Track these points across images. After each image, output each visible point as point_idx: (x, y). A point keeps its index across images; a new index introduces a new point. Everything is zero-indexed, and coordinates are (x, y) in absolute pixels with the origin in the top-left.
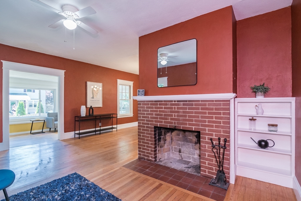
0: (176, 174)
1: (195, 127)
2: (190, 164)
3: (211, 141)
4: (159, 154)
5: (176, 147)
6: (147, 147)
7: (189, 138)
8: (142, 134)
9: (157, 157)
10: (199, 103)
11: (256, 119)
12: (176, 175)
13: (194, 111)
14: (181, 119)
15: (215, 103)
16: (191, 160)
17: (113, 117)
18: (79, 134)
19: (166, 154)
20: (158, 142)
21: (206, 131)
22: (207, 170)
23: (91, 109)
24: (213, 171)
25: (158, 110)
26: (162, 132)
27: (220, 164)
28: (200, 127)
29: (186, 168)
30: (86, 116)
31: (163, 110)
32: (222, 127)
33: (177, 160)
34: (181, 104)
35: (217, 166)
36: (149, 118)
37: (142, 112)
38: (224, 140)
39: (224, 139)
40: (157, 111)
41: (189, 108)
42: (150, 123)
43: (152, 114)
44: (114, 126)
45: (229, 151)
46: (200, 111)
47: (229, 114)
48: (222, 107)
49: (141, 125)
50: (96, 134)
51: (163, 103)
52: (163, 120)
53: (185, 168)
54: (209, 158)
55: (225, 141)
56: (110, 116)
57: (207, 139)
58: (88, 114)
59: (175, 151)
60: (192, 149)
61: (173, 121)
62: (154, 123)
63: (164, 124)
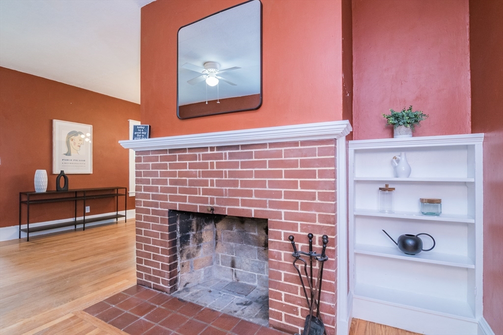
0: (210, 325)
1: (256, 209)
2: (253, 294)
3: (291, 242)
4: (185, 274)
5: (226, 254)
6: (155, 257)
7: (252, 233)
8: (143, 229)
9: (179, 280)
10: (265, 150)
11: (394, 189)
12: (210, 328)
13: (254, 170)
14: (226, 190)
15: (302, 147)
16: (256, 284)
17: (118, 195)
18: (29, 231)
19: (203, 272)
20: (181, 246)
21: (281, 219)
22: (283, 313)
23: (62, 177)
24: (298, 315)
25: (177, 170)
26: (191, 222)
27: (313, 300)
28: (268, 209)
29: (241, 304)
30: (49, 192)
31: (188, 170)
32: (318, 207)
33: (227, 284)
34: (225, 154)
35: (306, 303)
36: (157, 191)
37: (143, 178)
38: (321, 240)
39: (323, 238)
40: (174, 174)
41: (244, 165)
42: (159, 201)
43: (165, 182)
44: (120, 213)
45: (334, 265)
46: (268, 169)
47: (334, 174)
48: (317, 157)
49: (142, 207)
50: (76, 230)
51: (187, 153)
52: (188, 195)
53: (237, 304)
54: (287, 283)
55: (325, 241)
56: (112, 193)
57: (283, 238)
58: (54, 188)
59: (223, 264)
60: (257, 260)
61: (209, 196)
62: (169, 202)
63: (189, 204)
